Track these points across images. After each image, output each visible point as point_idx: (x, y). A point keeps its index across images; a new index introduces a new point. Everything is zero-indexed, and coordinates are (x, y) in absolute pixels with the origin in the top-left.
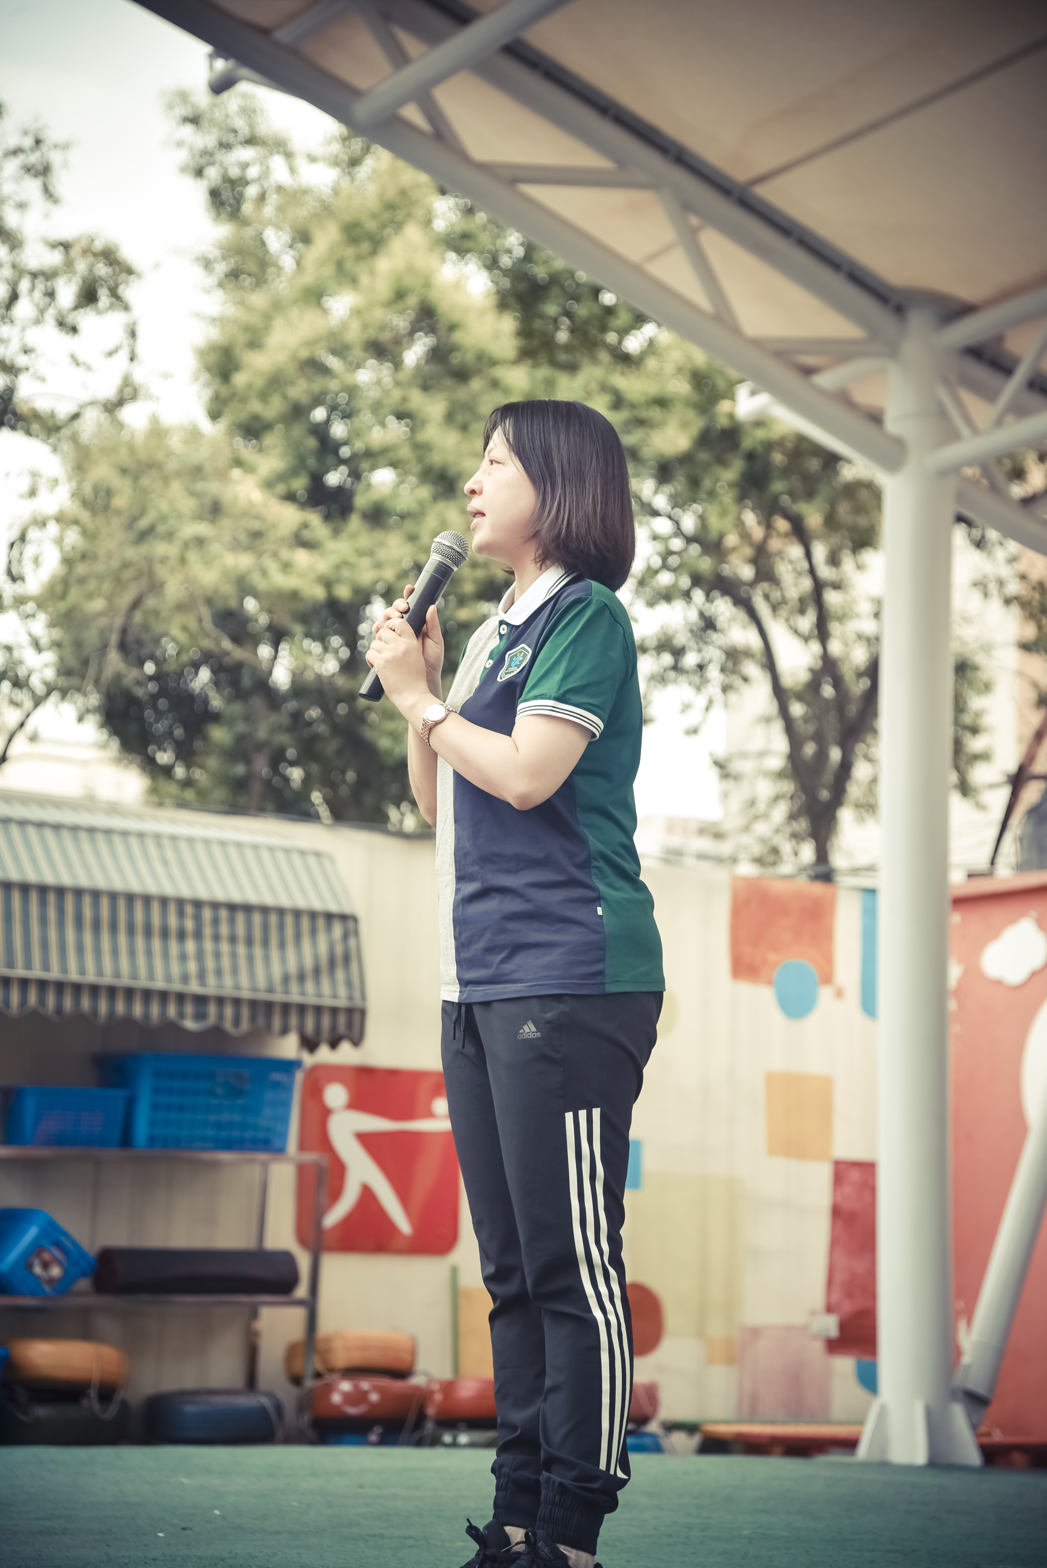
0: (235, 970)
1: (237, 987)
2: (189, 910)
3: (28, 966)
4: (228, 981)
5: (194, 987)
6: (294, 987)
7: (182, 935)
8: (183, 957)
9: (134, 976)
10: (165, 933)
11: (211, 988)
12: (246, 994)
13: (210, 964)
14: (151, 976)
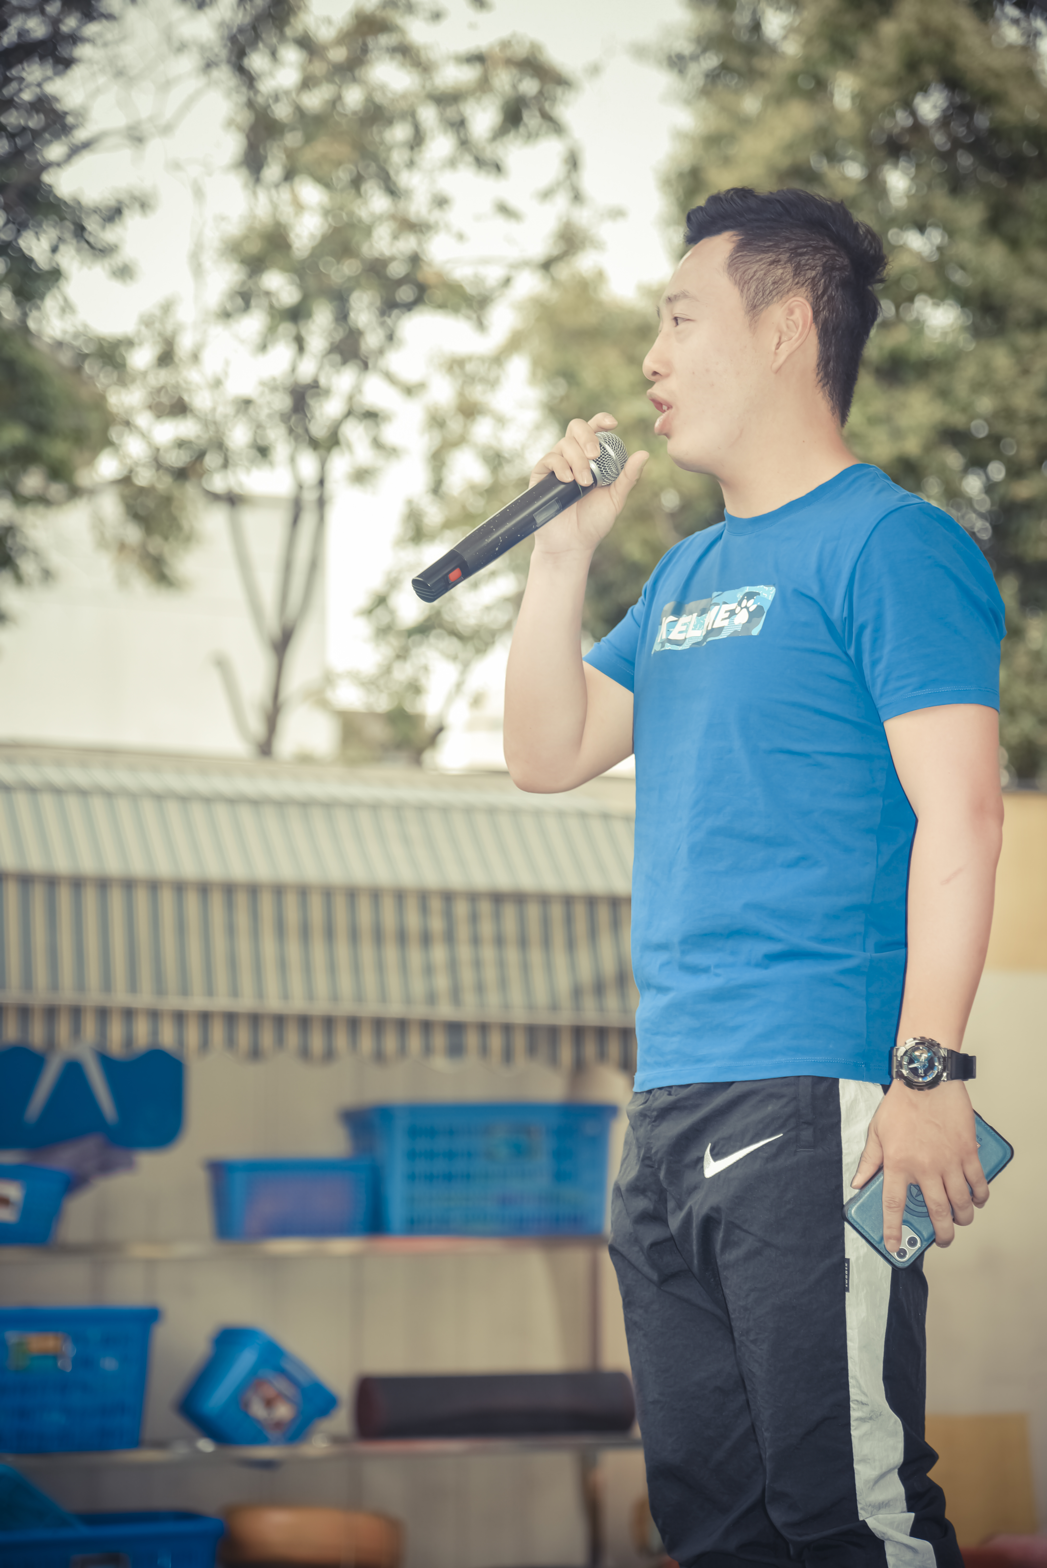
0: (503, 983)
1: (506, 1006)
2: (436, 905)
3: (210, 991)
4: (493, 999)
5: (445, 1011)
6: (589, 1003)
7: (426, 939)
8: (429, 970)
9: (359, 997)
10: (402, 938)
11: (469, 1012)
12: (519, 1016)
13: (467, 976)
14: (383, 997)
